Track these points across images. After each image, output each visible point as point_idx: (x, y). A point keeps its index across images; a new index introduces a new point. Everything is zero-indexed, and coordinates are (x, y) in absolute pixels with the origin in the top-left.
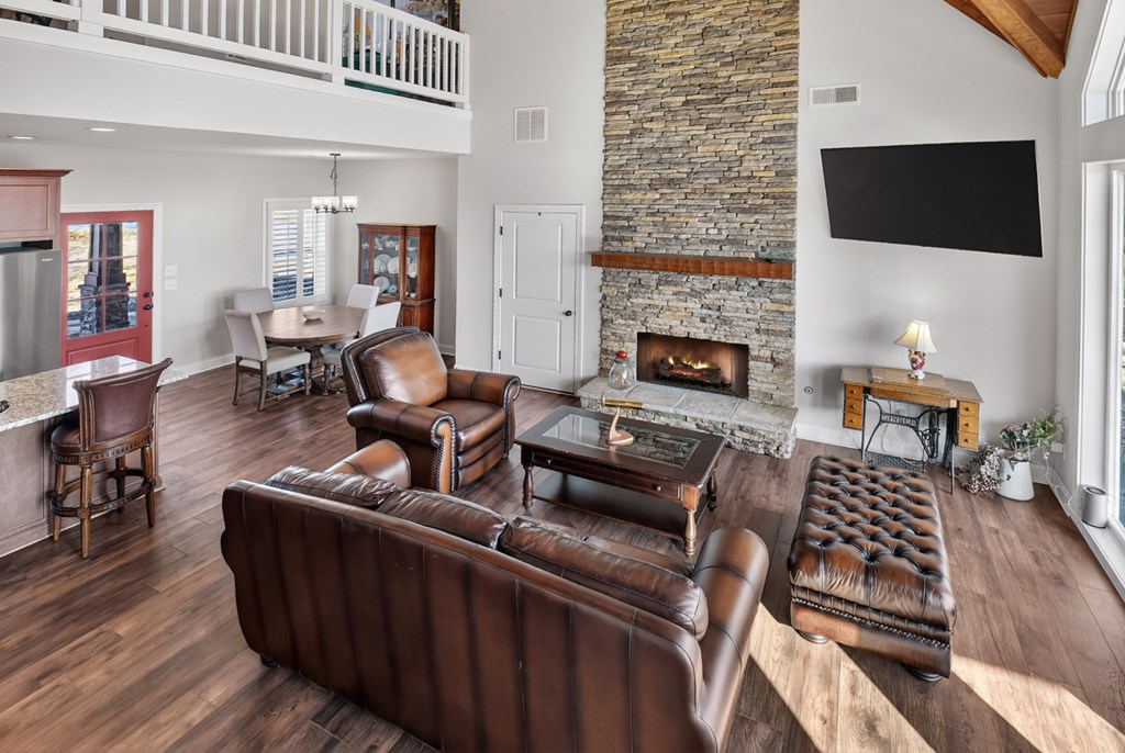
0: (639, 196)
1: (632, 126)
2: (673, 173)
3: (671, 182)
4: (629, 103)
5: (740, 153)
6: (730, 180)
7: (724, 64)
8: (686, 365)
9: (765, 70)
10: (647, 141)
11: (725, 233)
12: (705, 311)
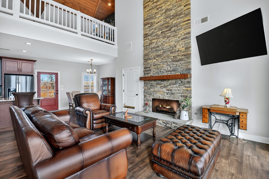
0: (151, 61)
1: (150, 42)
2: (159, 53)
3: (158, 56)
4: (149, 36)
5: (175, 44)
6: (173, 52)
7: (171, 19)
8: (164, 107)
9: (181, 18)
10: (153, 45)
11: (172, 68)
12: (167, 91)
